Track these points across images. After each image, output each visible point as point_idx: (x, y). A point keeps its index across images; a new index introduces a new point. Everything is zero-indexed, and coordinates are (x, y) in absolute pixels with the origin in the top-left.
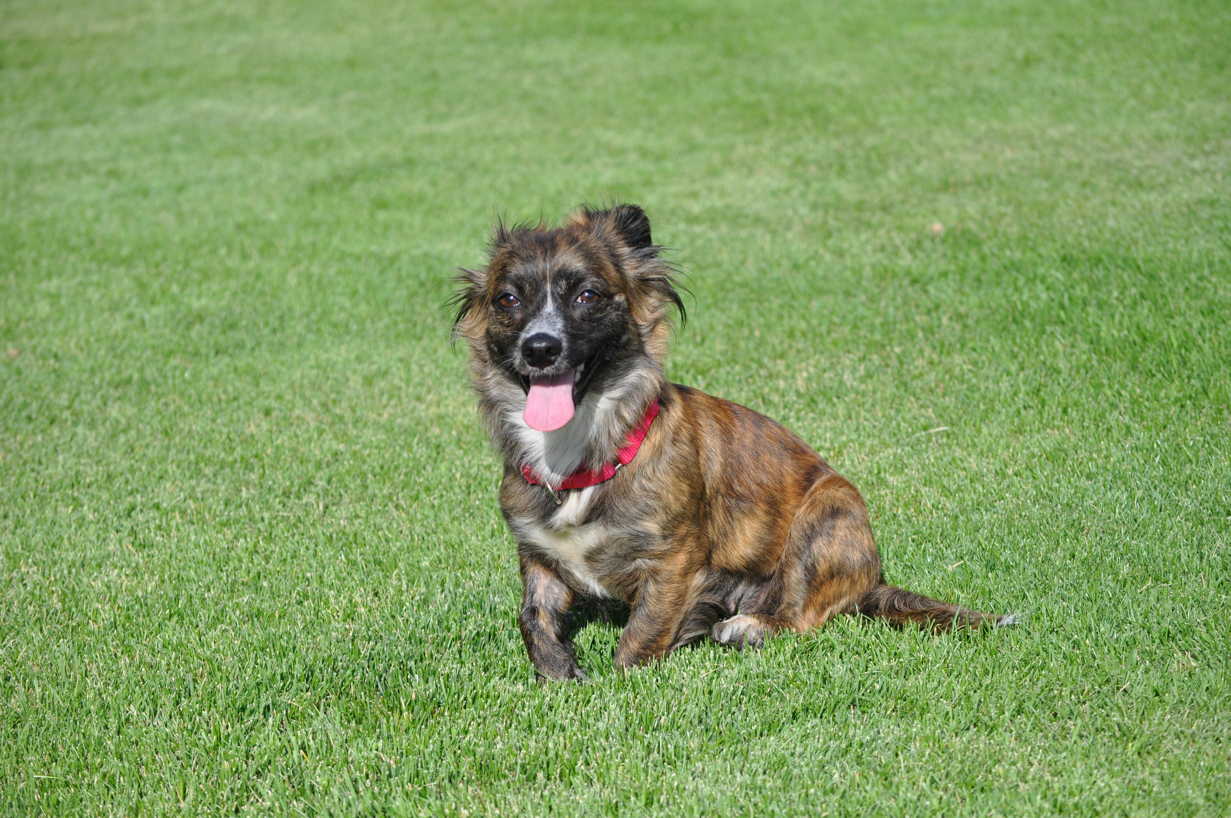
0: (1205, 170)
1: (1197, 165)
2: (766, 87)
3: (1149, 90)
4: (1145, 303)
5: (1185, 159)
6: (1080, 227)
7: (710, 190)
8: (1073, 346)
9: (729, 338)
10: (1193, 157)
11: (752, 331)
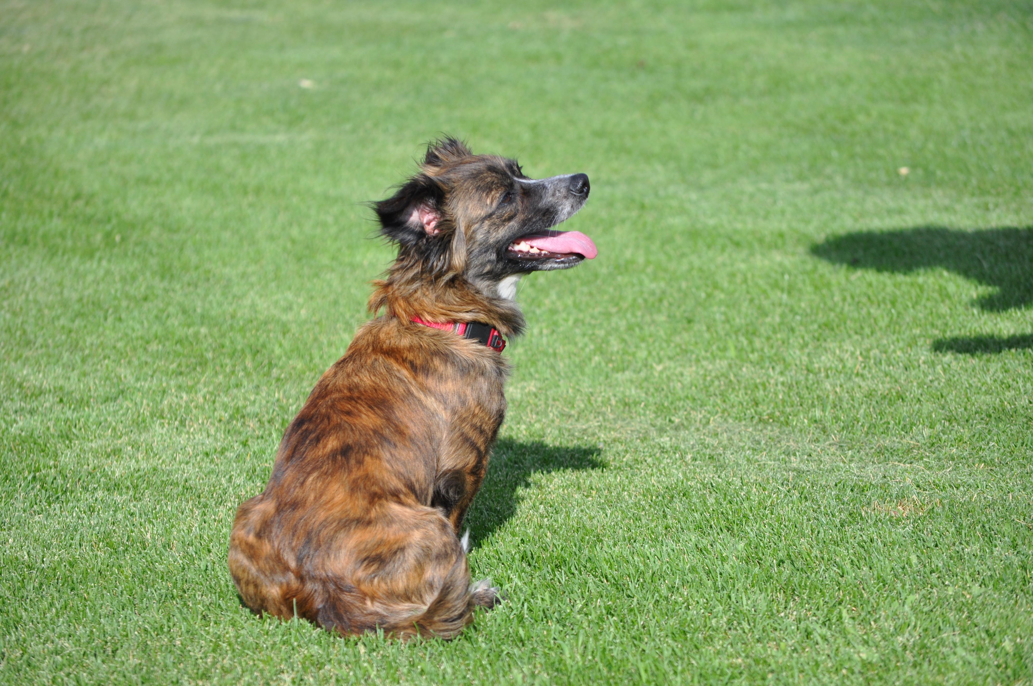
0: (676, 449)
1: (665, 440)
2: (204, 319)
3: (615, 345)
4: (612, 619)
5: (653, 433)
6: (542, 516)
7: (135, 446)
8: (533, 675)
9: (145, 648)
10: (662, 431)
11: (172, 639)
